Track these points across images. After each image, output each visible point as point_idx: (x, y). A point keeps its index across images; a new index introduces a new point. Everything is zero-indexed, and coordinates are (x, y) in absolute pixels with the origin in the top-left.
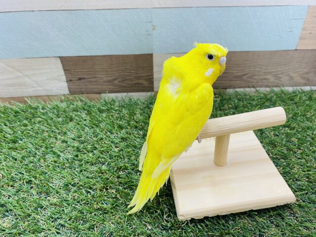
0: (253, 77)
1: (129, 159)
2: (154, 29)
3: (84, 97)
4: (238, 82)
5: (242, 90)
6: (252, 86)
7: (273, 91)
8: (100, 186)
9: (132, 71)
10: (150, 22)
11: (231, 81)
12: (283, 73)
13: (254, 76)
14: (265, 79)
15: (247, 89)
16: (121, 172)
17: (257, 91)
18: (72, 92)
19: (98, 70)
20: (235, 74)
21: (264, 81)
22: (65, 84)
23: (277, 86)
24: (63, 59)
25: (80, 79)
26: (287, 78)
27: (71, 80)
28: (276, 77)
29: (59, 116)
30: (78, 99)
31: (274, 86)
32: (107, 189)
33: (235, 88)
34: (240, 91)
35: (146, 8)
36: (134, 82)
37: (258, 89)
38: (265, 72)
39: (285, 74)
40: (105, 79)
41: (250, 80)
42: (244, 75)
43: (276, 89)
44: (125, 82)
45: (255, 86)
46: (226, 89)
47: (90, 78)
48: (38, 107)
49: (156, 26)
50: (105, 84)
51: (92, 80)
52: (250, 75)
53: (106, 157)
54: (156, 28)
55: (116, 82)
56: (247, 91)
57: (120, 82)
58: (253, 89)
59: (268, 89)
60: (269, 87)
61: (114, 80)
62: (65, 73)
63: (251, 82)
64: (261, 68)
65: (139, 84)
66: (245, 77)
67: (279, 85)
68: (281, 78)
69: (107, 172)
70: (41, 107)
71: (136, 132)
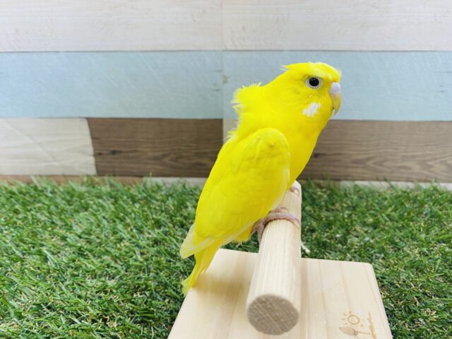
0: (385, 164)
1: (157, 274)
2: (225, 82)
3: (116, 181)
4: (359, 170)
5: (366, 183)
6: (382, 178)
7: (419, 188)
8: (95, 314)
9: (190, 144)
10: (219, 71)
11: (348, 167)
12: (436, 159)
13: (385, 161)
14: (404, 167)
15: (376, 184)
16: (139, 293)
17: (392, 187)
18: (100, 172)
19: (141, 140)
20: (354, 158)
21: (403, 170)
22: (92, 160)
23: (425, 181)
24: (92, 122)
25: (114, 153)
26: (443, 167)
27: (100, 154)
28: (424, 164)
29: (71, 203)
30: (107, 182)
31: (420, 181)
32: (105, 320)
33: (354, 180)
34: (363, 185)
35: (214, 51)
36: (193, 161)
37: (393, 183)
38: (404, 156)
39: (438, 161)
40: (150, 154)
41: (379, 168)
42: (369, 159)
43: (424, 186)
44: (180, 160)
45: (387, 178)
46: (339, 180)
47: (127, 152)
48: (45, 188)
49: (229, 77)
50: (150, 162)
51: (131, 155)
52: (378, 159)
53: (120, 267)
54: (229, 80)
55: (167, 160)
56: (374, 187)
57: (172, 160)
58: (385, 184)
59: (411, 185)
60: (412, 181)
61: (164, 156)
62: (93, 143)
63: (381, 172)
64: (397, 149)
65: (200, 164)
66: (370, 163)
67: (429, 179)
68: (431, 166)
69: (114, 291)
70: (50, 189)
71: (180, 234)
